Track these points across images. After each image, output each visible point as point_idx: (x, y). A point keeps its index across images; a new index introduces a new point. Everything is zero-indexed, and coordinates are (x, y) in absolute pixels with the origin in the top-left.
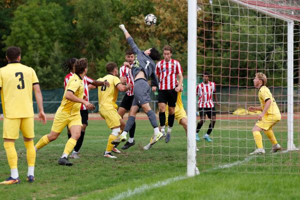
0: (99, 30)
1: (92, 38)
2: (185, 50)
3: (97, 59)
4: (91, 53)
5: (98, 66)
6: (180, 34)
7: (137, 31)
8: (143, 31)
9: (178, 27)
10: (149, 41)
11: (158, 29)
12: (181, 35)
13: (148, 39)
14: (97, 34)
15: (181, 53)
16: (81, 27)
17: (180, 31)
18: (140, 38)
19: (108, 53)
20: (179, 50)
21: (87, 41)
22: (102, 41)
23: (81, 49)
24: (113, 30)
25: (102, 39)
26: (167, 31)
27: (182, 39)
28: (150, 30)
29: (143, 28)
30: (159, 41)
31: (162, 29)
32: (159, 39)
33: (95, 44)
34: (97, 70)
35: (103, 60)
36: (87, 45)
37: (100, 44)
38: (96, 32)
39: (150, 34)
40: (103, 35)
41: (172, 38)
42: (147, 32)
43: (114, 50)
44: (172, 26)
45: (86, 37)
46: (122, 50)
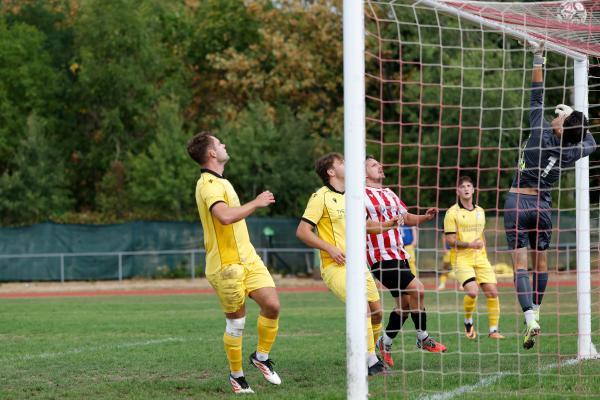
0: (132, 86)
1: (117, 103)
2: (332, 129)
3: (129, 154)
5: (132, 169)
6: (321, 91)
7: (221, 87)
8: (235, 86)
9: (315, 76)
10: (249, 109)
11: (270, 82)
12: (323, 96)
13: (246, 105)
14: (128, 94)
15: (323, 135)
16: (88, 79)
17: (319, 86)
18: (228, 101)
19: (154, 138)
20: (319, 131)
21: (104, 112)
22: (140, 111)
23: (92, 131)
24: (166, 85)
25: (139, 107)
26: (289, 86)
27: (326, 104)
28: (252, 83)
29: (235, 79)
30: (272, 109)
31: (278, 82)
32: (272, 105)
33: (123, 120)
34: (128, 178)
35: (143, 155)
36: (106, 122)
37: (136, 118)
38: (125, 90)
39: (250, 95)
40: (140, 96)
41: (303, 102)
42: (244, 88)
43: (167, 133)
44: (301, 74)
45: (101, 102)
46: (187, 132)
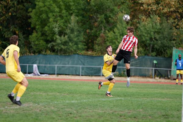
0: (109, 7)
1: (103, 13)
2: (180, 26)
3: (107, 31)
4: (102, 26)
5: (108, 37)
6: (177, 12)
7: (141, 9)
8: (146, 9)
9: (175, 7)
10: (151, 18)
11: (159, 8)
12: (178, 14)
13: (149, 16)
14: (108, 10)
15: (177, 28)
16: (94, 4)
17: (177, 11)
18: (143, 14)
19: (116, 26)
20: (175, 27)
21: (99, 16)
22: (112, 16)
23: (94, 22)
24: (121, 7)
25: (111, 15)
26: (166, 10)
27: (179, 17)
28: (152, 8)
29: (146, 7)
30: (159, 18)
31: (162, 8)
32: (159, 16)
33: (105, 19)
34: (106, 40)
35: (112, 32)
36: (99, 19)
37: (110, 19)
38: (107, 9)
39: (151, 12)
40: (112, 11)
41: (170, 16)
42: (149, 10)
43: (121, 24)
44: (170, 6)
45: (98, 12)
46: (128, 25)
